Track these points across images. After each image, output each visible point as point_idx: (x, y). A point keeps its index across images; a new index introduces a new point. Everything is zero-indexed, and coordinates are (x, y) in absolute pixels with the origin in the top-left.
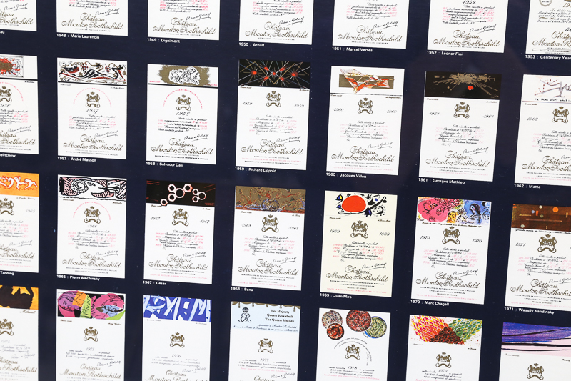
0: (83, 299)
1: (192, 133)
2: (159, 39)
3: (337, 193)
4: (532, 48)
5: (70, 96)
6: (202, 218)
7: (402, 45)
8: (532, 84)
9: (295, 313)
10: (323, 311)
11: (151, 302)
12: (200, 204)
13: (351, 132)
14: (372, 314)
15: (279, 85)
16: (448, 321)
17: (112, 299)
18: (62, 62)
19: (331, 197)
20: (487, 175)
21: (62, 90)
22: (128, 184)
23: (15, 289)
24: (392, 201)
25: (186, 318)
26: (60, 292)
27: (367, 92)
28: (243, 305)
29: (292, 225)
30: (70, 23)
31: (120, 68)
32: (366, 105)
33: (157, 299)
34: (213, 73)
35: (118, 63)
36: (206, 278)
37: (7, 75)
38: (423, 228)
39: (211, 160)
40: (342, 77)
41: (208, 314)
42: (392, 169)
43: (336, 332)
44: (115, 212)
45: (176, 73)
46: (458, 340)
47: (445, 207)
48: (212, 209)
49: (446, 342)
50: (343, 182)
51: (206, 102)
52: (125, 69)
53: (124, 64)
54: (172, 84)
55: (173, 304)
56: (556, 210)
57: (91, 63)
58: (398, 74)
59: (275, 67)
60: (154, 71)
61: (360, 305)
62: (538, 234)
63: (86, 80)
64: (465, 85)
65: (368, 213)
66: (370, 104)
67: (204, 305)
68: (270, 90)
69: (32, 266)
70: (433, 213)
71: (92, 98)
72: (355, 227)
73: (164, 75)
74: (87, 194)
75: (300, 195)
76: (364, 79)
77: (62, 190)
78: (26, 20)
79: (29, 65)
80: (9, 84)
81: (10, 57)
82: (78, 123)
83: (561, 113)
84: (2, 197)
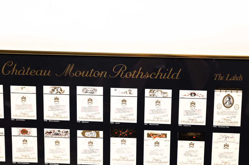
1: (94, 154)
2: (81, 121)
4: (216, 123)
5: (49, 142)
7: (169, 123)
8: (216, 136)
13: (152, 153)
15: (126, 137)
18: (46, 130)
21: (45, 139)
27: (157, 139)
30: (49, 117)
31: (67, 132)
32: (157, 143)
34: (101, 133)
35: (66, 130)
37: (26, 135)
39: (101, 163)
40: (148, 134)
45: (87, 134)
51: (99, 143)
52: (69, 132)
53: (69, 130)
54: (86, 137)
57: (56, 130)
58: (168, 133)
59: (124, 131)
60: (79, 132)
63: (55, 136)
64: (192, 136)
66: (158, 143)
68: (122, 139)
71: (57, 142)
73: (83, 134)
76: (156, 135)
78: (32, 115)
79: (33, 131)
80: (26, 138)
81: (27, 129)
82: (52, 151)
83: (226, 146)
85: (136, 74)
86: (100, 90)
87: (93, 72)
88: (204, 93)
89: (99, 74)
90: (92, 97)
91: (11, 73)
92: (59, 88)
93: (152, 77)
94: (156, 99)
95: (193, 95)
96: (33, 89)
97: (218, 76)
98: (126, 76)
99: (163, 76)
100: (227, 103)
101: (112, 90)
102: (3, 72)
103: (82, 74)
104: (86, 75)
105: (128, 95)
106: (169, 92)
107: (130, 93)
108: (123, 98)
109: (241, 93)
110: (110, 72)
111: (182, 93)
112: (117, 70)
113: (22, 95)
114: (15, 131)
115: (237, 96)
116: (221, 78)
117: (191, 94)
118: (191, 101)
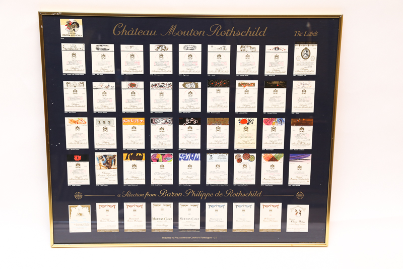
0: (159, 156)
1: (193, 103)
2: (182, 75)
3: (239, 118)
4: (295, 73)
5: (154, 93)
6: (197, 129)
7: (257, 73)
8: (295, 83)
9: (226, 156)
10: (235, 155)
11: (181, 156)
12: (196, 124)
13: (242, 100)
14: (250, 154)
15: (220, 87)
16: (273, 155)
17: (169, 155)
18: (151, 83)
19: (237, 120)
20: (284, 111)
21: (152, 91)
22: (173, 119)
23: (137, 154)
24: (255, 119)
25: (193, 160)
26: (152, 154)
27: (247, 88)
28: (210, 154)
29: (225, 129)
30: (154, 71)
32: (247, 91)
33: (183, 154)
34: (200, 84)
35: (169, 83)
36: (199, 147)
37: (134, 88)
38: (265, 127)
39: (199, 110)
40: (239, 83)
41: (199, 158)
42: (255, 110)
43: (240, 161)
44: (169, 128)
45: (188, 85)
46: (277, 160)
47: (272, 121)
48: (200, 126)
49: (273, 161)
50: (240, 115)
51: (198, 93)
53: (171, 83)
54: (186, 88)
55: (188, 156)
56: (304, 120)
57: (161, 83)
58: (256, 82)
59: (219, 82)
60: (181, 84)
61: (246, 152)
62: (299, 127)
63: (159, 88)
64: (276, 84)
65: (248, 124)
66: (248, 91)
67: (198, 155)
68: (217, 88)
69: (143, 147)
70: (268, 123)
71: (162, 93)
72: (245, 128)
73: (184, 85)
74: (160, 123)
75: (227, 120)
76: (246, 84)
77: (152, 122)
78: (140, 71)
79: (141, 84)
80: (134, 91)
81: (135, 82)
82: (157, 101)
83: (304, 91)
84: (133, 126)
85: (229, 32)
86: (199, 47)
87: (193, 32)
88: (286, 47)
89: (198, 33)
90: (192, 53)
91: (121, 33)
92: (164, 46)
93: (243, 34)
94: (246, 54)
95: (277, 49)
96: (141, 47)
97: (298, 33)
98: (221, 34)
99: (252, 34)
100: (305, 55)
101: (209, 46)
102: (114, 33)
103: (183, 33)
104: (187, 34)
105: (223, 50)
106: (257, 47)
107: (224, 49)
108: (218, 54)
109: (317, 47)
110: (207, 31)
111: (268, 47)
112: (213, 29)
113: (131, 53)
114: (125, 84)
115: (313, 49)
116: (300, 34)
117: (275, 48)
118: (275, 54)
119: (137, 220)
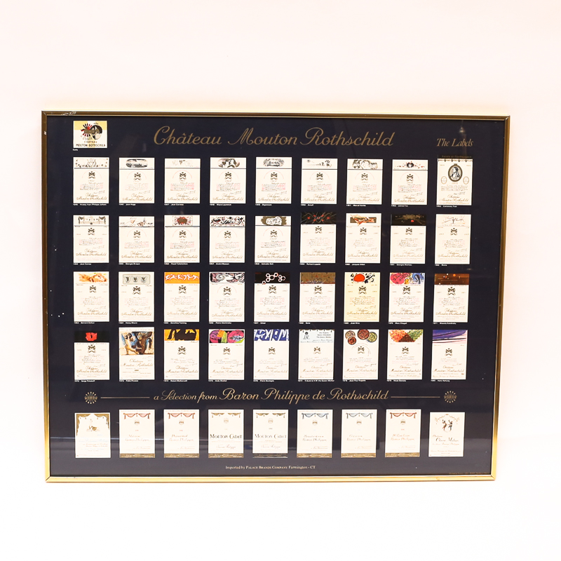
0: (223, 334)
1: (278, 248)
2: (261, 204)
3: (351, 273)
4: (439, 202)
5: (215, 233)
6: (284, 289)
7: (380, 203)
8: (440, 218)
9: (331, 333)
10: (345, 331)
11: (258, 333)
12: (282, 282)
13: (357, 244)
14: (370, 331)
15: (321, 223)
16: (407, 331)
17: (238, 333)
18: (212, 217)
19: (348, 275)
20: (422, 261)
21: (212, 230)
22: (245, 275)
23: (187, 331)
24: (378, 275)
25: (276, 340)
26: (210, 331)
27: (364, 225)
28: (305, 331)
29: (329, 290)
30: (217, 199)
31: (242, 219)
32: (363, 231)
33: (261, 331)
34: (288, 219)
35: (240, 217)
36: (286, 319)
37: (184, 225)
38: (393, 287)
39: (288, 260)
40: (351, 218)
41: (288, 337)
42: (377, 260)
43: (352, 341)
44: (239, 288)
45: (269, 220)
46: (412, 340)
47: (403, 277)
48: (289, 284)
49: (406, 341)
50: (353, 268)
51: (285, 232)
52: (244, 219)
53: (244, 217)
54: (268, 225)
55: (269, 333)
56: (454, 275)
57: (227, 217)
58: (378, 216)
59: (319, 215)
60: (258, 219)
61: (364, 327)
62: (447, 287)
63: (224, 225)
64: (410, 220)
65: (366, 282)
66: (365, 230)
67: (285, 332)
68: (317, 226)
69: (196, 319)
70: (397, 280)
71: (228, 233)
72: (360, 289)
73: (264, 221)
74: (225, 281)
75: (333, 275)
76: (362, 219)
77: (211, 280)
78: (195, 198)
79: (195, 219)
80: (184, 229)
81: (186, 216)
82: (220, 246)
83: (454, 231)
84: (180, 285)
85: (336, 139)
86: (288, 161)
87: (279, 138)
88: (425, 163)
89: (287, 141)
90: (276, 171)
91: (166, 141)
92: (233, 161)
93: (357, 143)
94: (363, 172)
95: (410, 166)
96: (196, 162)
97: (442, 142)
98: (323, 142)
99: (371, 142)
100: (454, 176)
101: (304, 161)
102: (155, 141)
103: (264, 141)
104: (270, 143)
105: (325, 167)
106: (380, 162)
107: (328, 165)
108: (318, 172)
109: (472, 163)
110: (302, 138)
111: (396, 163)
112: (311, 134)
113: (181, 171)
114: (169, 220)
115: (467, 166)
116: (446, 144)
117: (408, 165)
118: (408, 173)
119: (184, 438)
